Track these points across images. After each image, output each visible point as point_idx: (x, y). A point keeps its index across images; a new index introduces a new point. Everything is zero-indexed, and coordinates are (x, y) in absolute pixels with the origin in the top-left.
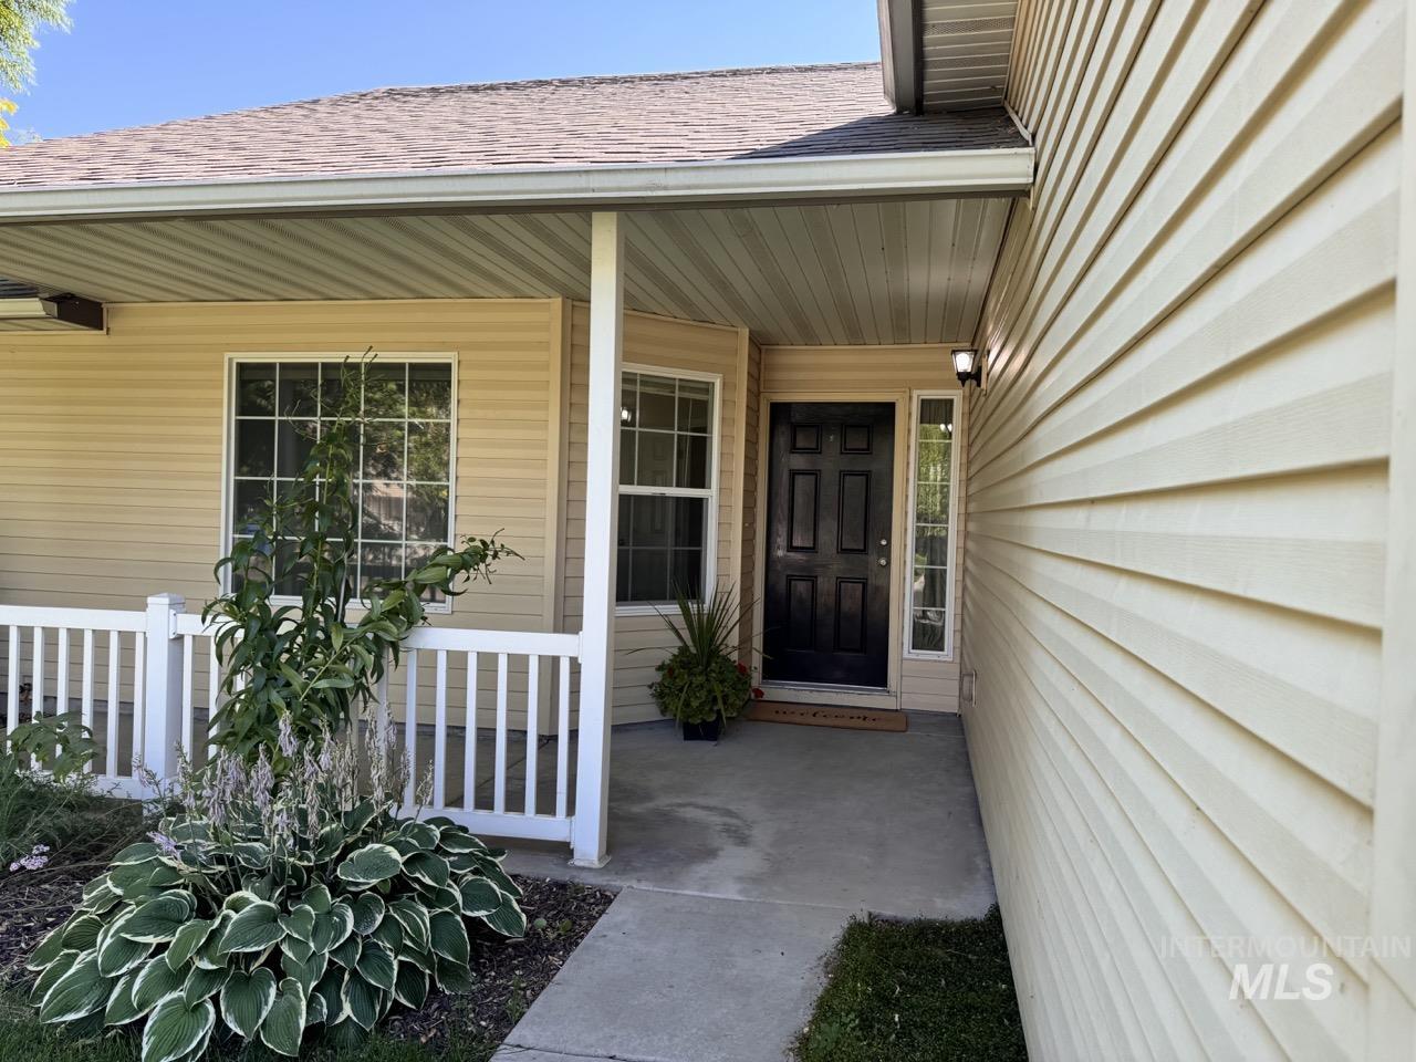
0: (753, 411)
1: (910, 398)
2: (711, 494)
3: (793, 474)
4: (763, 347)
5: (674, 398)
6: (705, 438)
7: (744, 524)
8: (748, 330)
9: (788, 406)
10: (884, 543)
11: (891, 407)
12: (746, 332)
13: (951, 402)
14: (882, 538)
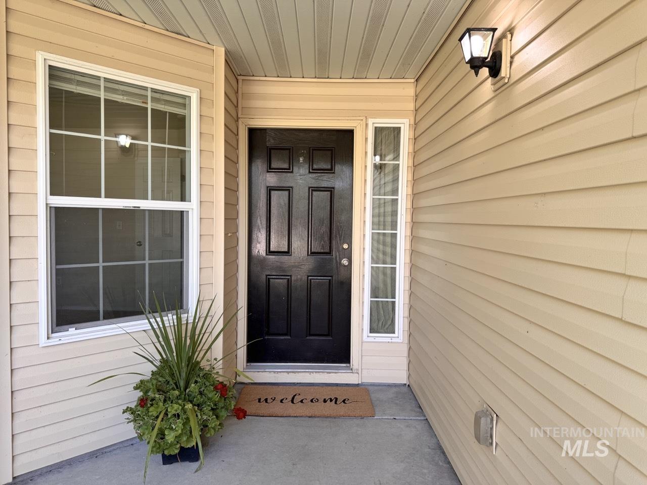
0: (231, 132)
1: (367, 125)
2: (191, 207)
3: (270, 190)
4: (239, 77)
5: (147, 108)
6: (184, 151)
7: (226, 235)
8: (223, 49)
9: (263, 131)
10: (346, 246)
11: (350, 133)
12: (221, 51)
13: (398, 130)
14: (344, 243)
